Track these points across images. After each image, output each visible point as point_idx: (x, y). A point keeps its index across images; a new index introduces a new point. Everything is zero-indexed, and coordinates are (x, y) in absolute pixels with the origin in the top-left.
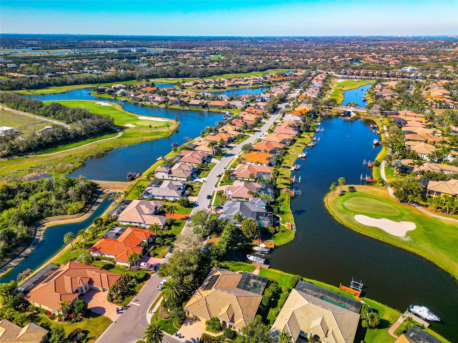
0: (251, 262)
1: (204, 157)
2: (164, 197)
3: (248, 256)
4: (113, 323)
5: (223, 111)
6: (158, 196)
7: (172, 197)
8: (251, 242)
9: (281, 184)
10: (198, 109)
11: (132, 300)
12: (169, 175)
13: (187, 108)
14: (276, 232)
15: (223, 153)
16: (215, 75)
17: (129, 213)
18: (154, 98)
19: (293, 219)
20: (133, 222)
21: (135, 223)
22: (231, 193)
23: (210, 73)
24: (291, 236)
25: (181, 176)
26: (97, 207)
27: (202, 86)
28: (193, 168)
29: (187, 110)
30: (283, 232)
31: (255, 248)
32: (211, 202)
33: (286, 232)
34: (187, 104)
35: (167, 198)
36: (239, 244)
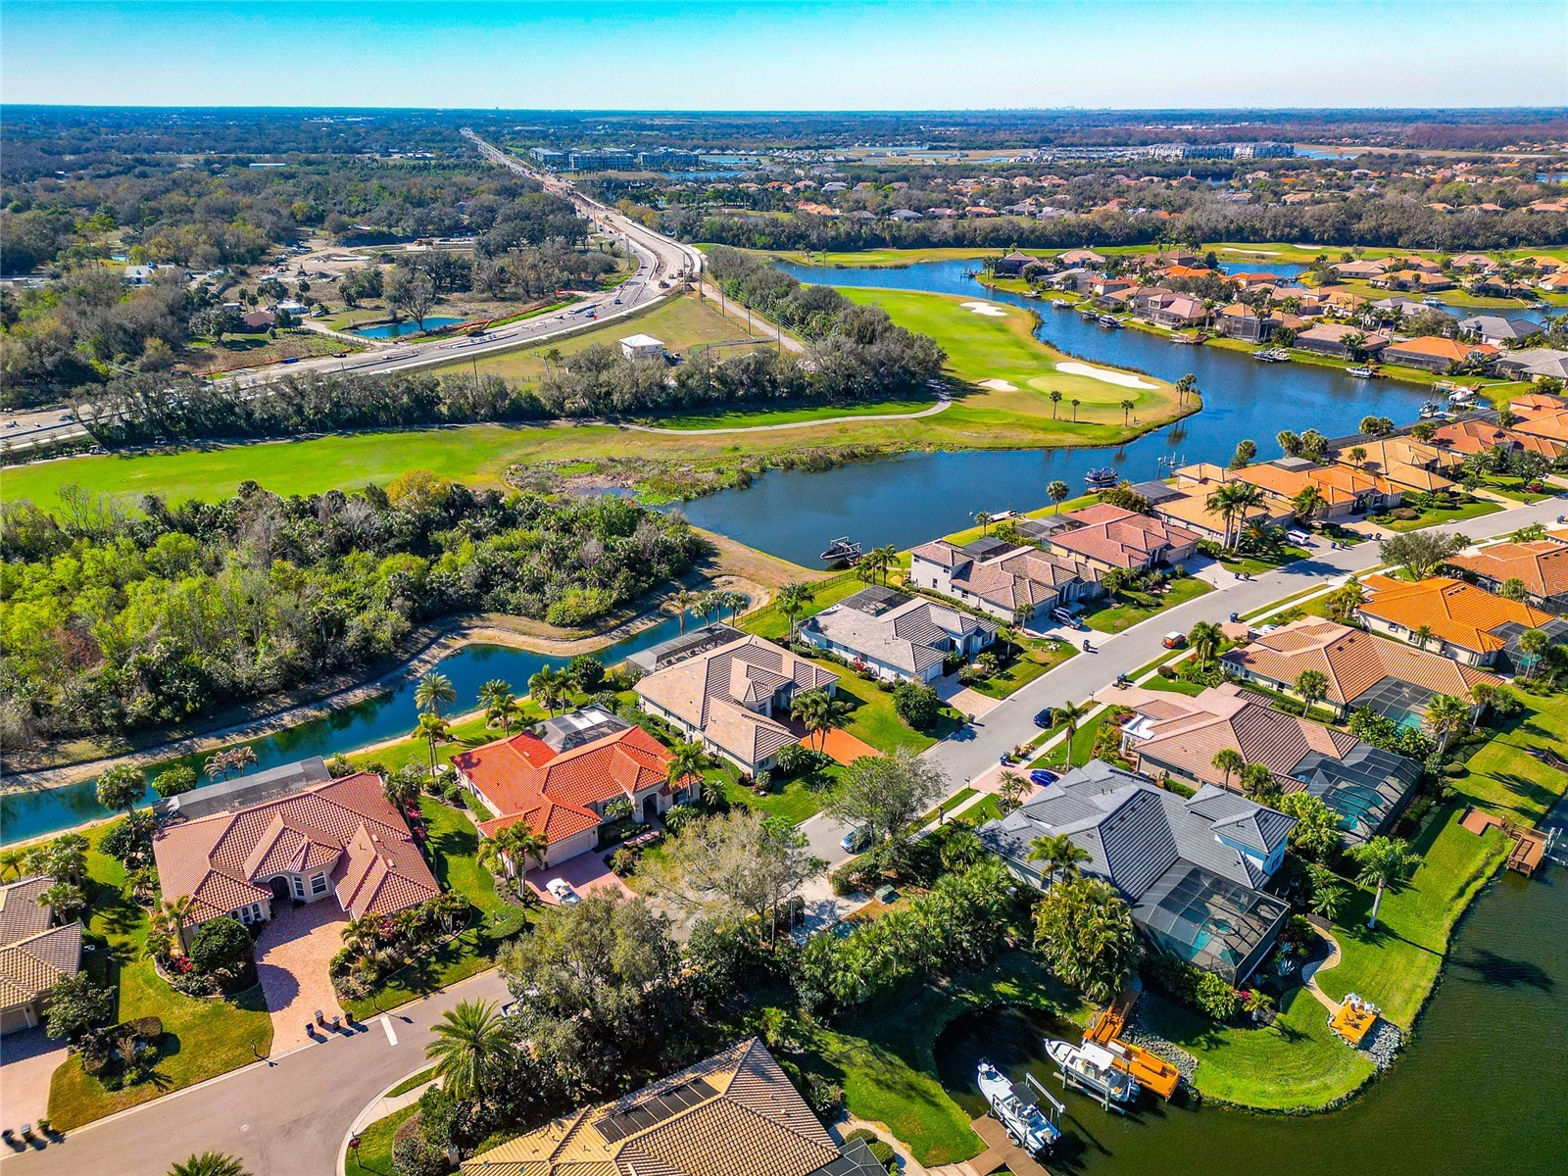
1: (1169, 547)
2: (865, 657)
3: (984, 1068)
4: (264, 1062)
5: (1444, 383)
6: (846, 649)
7: (891, 667)
8: (1074, 1005)
9: (1497, 777)
10: (1328, 363)
11: (392, 1012)
12: (955, 582)
13: (1280, 353)
14: (1241, 1019)
15: (1288, 551)
16: (1530, 243)
18: (1169, 304)
19: (1421, 994)
22: (1148, 734)
23: (1504, 235)
24: (1329, 1080)
25: (998, 597)
26: (653, 624)
27: (1417, 278)
28: (1077, 580)
29: (1276, 361)
30: (1293, 1036)
31: (1059, 1051)
32: (1040, 741)
33: (1307, 1048)
34: (1289, 339)
35: (875, 667)
36: (1003, 987)
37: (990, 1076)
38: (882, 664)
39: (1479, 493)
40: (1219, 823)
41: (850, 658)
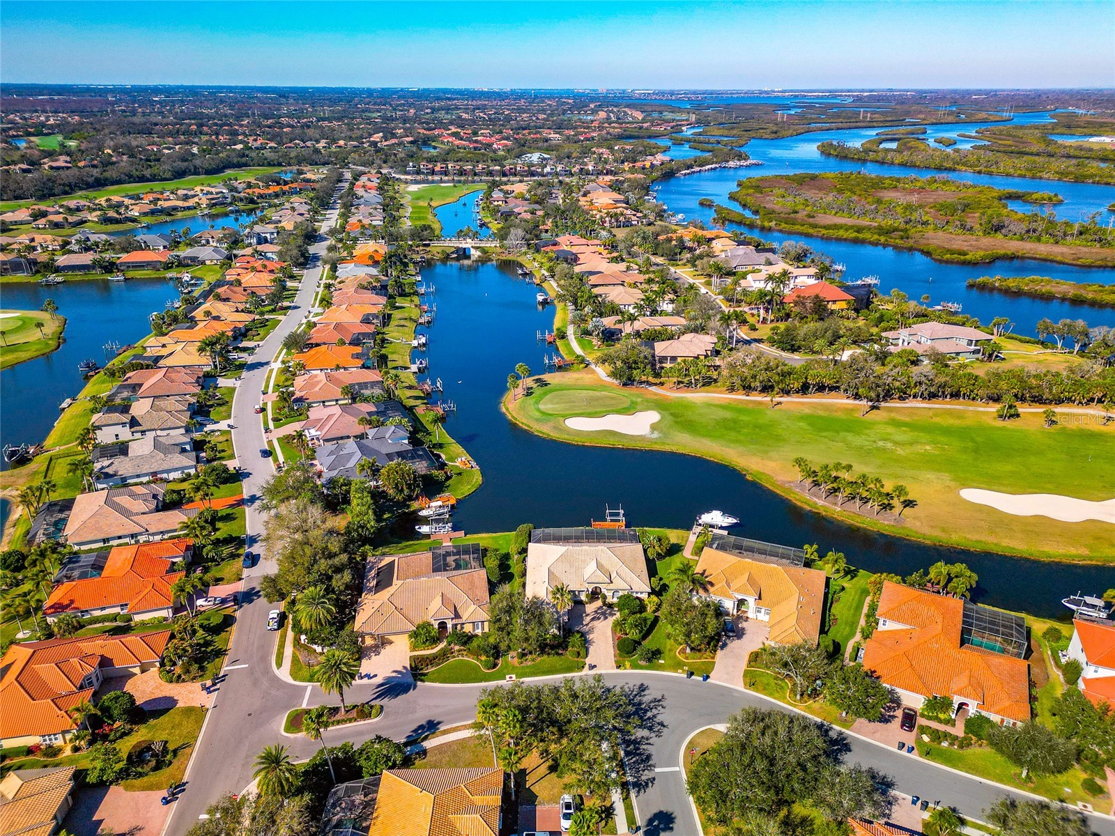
0: (428, 536)
1: (199, 377)
2: (154, 474)
3: (417, 527)
4: (209, 711)
5: (169, 274)
6: (138, 476)
7: (176, 470)
8: (408, 507)
9: (408, 398)
10: (91, 277)
11: (225, 664)
12: (132, 430)
13: (53, 277)
14: (448, 478)
15: (237, 363)
16: (81, 189)
17: (93, 520)
19: (465, 452)
20: (114, 539)
21: (120, 538)
22: (319, 433)
23: (64, 185)
24: (476, 477)
25: (169, 424)
27: (67, 219)
28: (189, 404)
29: (58, 283)
30: (460, 474)
31: (424, 513)
32: (276, 460)
33: (464, 474)
34: (50, 267)
35: (164, 476)
36: (385, 516)
37: (420, 528)
38: (168, 471)
39: (266, 317)
40: (387, 436)
41: (145, 479)
